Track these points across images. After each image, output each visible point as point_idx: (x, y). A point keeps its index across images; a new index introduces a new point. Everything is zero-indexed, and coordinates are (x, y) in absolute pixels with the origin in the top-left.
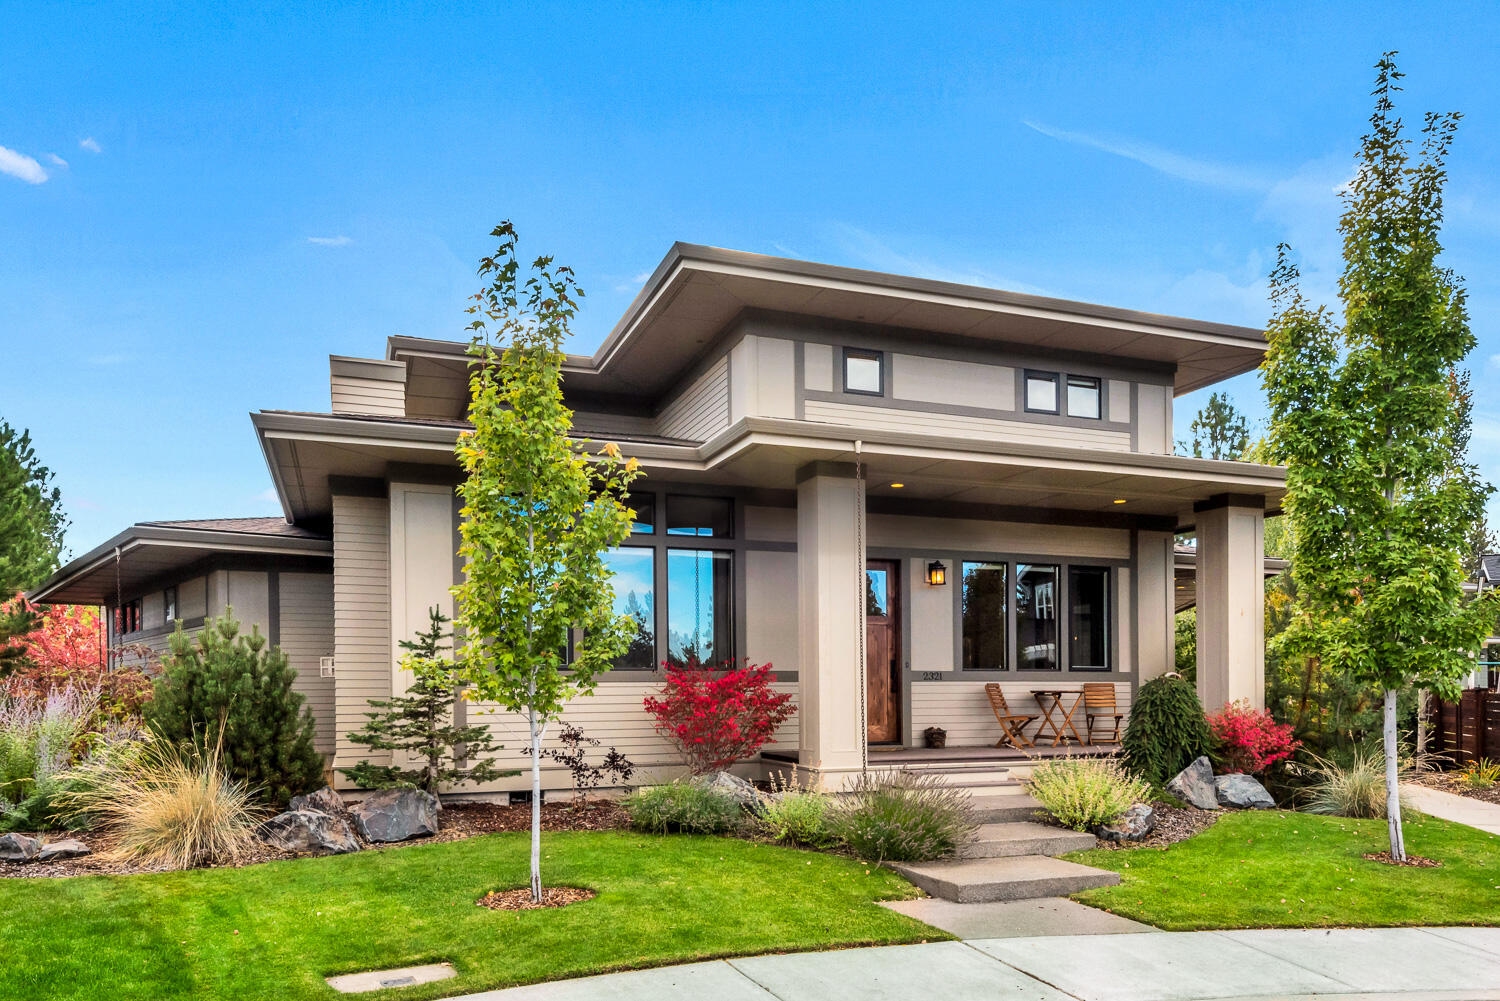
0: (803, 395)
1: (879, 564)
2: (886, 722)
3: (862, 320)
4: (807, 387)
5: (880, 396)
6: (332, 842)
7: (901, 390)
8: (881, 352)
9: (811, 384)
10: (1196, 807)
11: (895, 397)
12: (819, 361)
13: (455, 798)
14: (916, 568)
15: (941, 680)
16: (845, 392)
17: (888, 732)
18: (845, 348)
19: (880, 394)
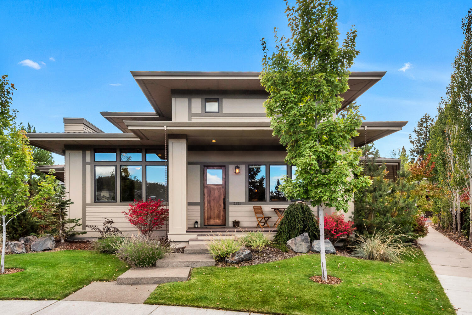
0: (191, 115)
1: (219, 167)
2: (222, 219)
3: (209, 89)
4: (192, 112)
5: (218, 113)
6: (17, 251)
7: (225, 111)
8: (219, 99)
9: (194, 111)
10: (294, 252)
11: (223, 113)
12: (197, 104)
13: (83, 239)
14: (231, 168)
15: (240, 205)
16: (205, 113)
17: (222, 222)
18: (206, 99)
19: (218, 112)
